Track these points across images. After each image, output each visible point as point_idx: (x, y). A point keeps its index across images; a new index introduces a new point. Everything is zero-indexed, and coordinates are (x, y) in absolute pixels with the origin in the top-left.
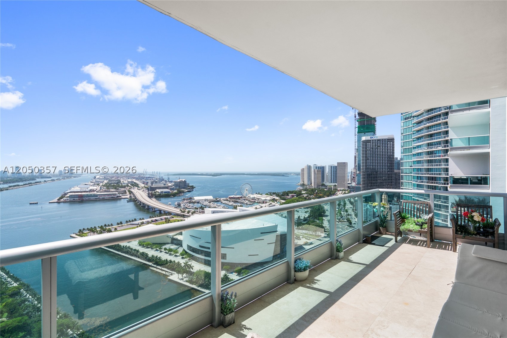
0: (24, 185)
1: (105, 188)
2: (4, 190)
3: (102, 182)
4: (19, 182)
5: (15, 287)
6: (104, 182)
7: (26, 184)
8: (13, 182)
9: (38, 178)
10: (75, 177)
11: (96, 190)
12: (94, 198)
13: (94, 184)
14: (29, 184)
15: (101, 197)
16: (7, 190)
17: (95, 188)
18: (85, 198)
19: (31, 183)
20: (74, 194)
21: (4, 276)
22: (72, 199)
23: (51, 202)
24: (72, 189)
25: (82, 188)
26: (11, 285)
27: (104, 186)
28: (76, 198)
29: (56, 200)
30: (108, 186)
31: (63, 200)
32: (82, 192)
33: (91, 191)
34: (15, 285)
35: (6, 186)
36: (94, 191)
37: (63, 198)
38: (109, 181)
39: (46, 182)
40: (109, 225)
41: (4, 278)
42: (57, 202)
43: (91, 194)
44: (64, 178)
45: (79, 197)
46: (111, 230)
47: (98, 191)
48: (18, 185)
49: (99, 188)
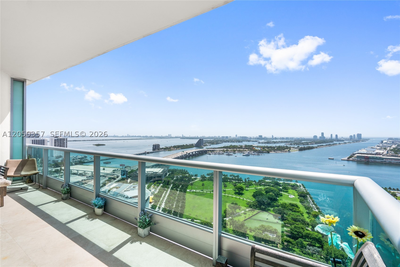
0: (326, 145)
1: (392, 152)
2: (315, 148)
3: (389, 147)
4: (323, 143)
5: (316, 212)
6: (392, 147)
7: (327, 145)
8: (320, 143)
9: (335, 141)
10: (363, 141)
11: (383, 153)
12: (380, 160)
13: (381, 148)
14: (329, 145)
15: (387, 161)
16: (317, 148)
17: (381, 151)
18: (371, 160)
19: (330, 145)
20: (360, 155)
21: (311, 202)
22: (359, 159)
23: (342, 159)
24: (360, 151)
25: (368, 151)
26: (315, 209)
27: (391, 151)
28: (363, 158)
29: (346, 158)
30: (396, 151)
31: (351, 159)
32: (368, 154)
33: (377, 154)
34: (317, 211)
35: (316, 145)
36: (380, 154)
37: (352, 157)
38: (398, 146)
39: (340, 144)
40: (394, 189)
41: (311, 204)
42: (347, 160)
43: (377, 157)
44: (354, 142)
45: (365, 158)
46: (395, 194)
47: (384, 155)
48: (323, 145)
49: (385, 152)
